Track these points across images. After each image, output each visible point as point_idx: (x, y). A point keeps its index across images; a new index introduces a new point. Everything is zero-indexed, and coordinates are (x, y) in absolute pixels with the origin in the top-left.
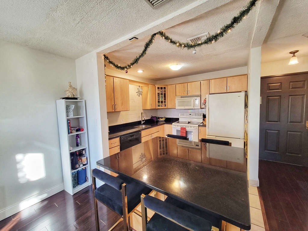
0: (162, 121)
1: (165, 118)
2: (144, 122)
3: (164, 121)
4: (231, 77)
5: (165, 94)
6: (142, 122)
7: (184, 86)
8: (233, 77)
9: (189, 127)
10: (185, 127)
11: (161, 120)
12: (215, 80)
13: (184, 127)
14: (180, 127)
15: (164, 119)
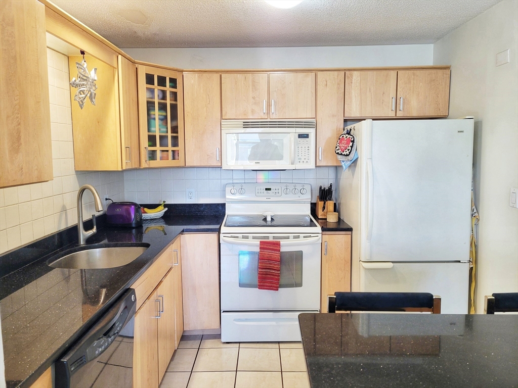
0: (152, 220)
1: (165, 206)
2: (90, 233)
3: (162, 217)
4: (407, 72)
5: (174, 108)
6: (84, 235)
7: (253, 81)
8: (415, 71)
9: (288, 238)
10: (274, 237)
11: (150, 214)
12: (363, 72)
13: (271, 240)
14: (258, 242)
15: (160, 212)
